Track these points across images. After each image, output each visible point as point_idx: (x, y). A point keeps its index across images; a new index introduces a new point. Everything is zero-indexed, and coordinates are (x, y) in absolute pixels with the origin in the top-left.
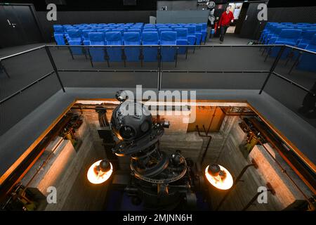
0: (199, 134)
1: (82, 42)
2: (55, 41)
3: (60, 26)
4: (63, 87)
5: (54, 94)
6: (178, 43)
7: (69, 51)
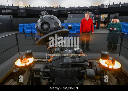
0: (91, 81)
1: (31, 31)
2: (19, 31)
3: (22, 24)
4: (19, 52)
5: (14, 55)
6: (77, 32)
7: (24, 35)
